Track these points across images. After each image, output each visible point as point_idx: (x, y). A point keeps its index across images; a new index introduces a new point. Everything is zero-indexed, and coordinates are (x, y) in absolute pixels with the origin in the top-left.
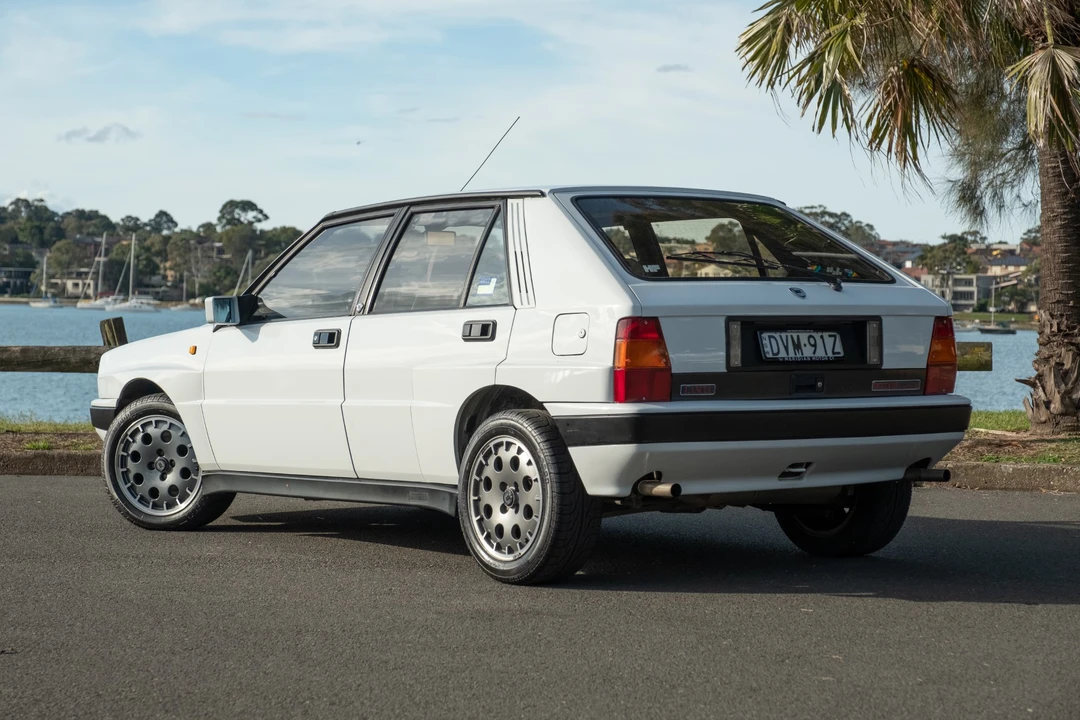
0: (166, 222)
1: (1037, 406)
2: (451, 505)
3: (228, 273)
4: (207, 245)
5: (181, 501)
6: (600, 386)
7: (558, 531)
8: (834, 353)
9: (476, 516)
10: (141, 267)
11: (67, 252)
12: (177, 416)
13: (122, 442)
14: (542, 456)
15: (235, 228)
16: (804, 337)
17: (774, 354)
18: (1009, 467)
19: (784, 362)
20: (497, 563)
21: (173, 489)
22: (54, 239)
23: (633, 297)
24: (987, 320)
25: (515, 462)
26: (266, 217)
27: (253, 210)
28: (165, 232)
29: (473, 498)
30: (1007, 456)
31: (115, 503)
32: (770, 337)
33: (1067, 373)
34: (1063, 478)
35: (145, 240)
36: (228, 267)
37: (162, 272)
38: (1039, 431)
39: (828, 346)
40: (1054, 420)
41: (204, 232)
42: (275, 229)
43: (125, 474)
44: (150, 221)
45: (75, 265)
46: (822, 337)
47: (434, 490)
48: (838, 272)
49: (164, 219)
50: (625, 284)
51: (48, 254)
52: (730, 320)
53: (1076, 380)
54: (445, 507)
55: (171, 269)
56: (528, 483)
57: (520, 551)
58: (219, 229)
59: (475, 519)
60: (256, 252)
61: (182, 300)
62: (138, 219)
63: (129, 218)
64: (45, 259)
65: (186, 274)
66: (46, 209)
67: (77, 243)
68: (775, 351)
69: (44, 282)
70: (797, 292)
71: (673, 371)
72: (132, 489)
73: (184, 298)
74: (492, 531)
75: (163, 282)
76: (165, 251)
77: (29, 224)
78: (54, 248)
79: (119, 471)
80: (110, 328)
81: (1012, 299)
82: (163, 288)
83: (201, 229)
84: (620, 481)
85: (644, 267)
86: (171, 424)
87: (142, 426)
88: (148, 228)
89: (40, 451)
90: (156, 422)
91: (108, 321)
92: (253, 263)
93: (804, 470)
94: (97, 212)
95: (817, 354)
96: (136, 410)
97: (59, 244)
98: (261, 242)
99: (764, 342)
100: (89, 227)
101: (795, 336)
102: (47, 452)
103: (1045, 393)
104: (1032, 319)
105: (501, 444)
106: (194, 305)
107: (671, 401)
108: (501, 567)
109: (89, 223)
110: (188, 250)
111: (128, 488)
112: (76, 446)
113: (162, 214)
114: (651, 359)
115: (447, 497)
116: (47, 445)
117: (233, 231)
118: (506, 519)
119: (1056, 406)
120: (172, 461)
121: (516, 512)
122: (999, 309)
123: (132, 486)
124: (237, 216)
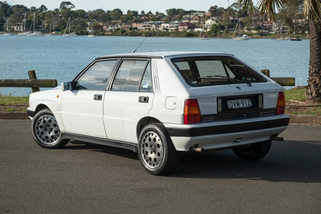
0: (44, 8)
1: (309, 94)
2: (136, 150)
3: (63, 24)
4: (56, 15)
5: (55, 140)
6: (180, 119)
7: (168, 161)
8: (249, 105)
9: (143, 154)
10: (37, 22)
11: (14, 18)
12: (53, 115)
13: (37, 123)
14: (163, 139)
15: (65, 10)
16: (240, 101)
17: (231, 107)
18: (300, 116)
19: (234, 109)
20: (150, 169)
21: (52, 137)
22: (10, 14)
23: (189, 93)
24: (293, 36)
25: (155, 139)
26: (74, 7)
27: (70, 4)
28: (44, 11)
29: (142, 149)
30: (299, 112)
31: (35, 140)
32: (230, 102)
33: (317, 84)
34: (316, 119)
35: (38, 14)
36: (63, 22)
37: (43, 24)
38: (309, 102)
39: (247, 104)
40: (313, 99)
41: (56, 11)
42: (77, 10)
43: (38, 132)
44: (39, 8)
45: (17, 22)
46: (245, 101)
47: (130, 145)
48: (250, 79)
49: (43, 7)
50: (187, 88)
51: (8, 19)
52: (218, 98)
53: (320, 87)
54: (134, 150)
55: (46, 23)
56: (158, 146)
57: (156, 166)
58: (60, 10)
59: (143, 155)
60: (71, 17)
61: (49, 32)
62: (35, 8)
63: (33, 7)
64: (8, 20)
65: (50, 24)
66: (7, 4)
67: (17, 15)
68: (232, 106)
69: (7, 27)
70: (238, 88)
71: (201, 114)
72: (40, 136)
73: (50, 32)
74: (148, 159)
75: (43, 27)
76: (44, 17)
77: (2, 9)
78: (10, 17)
79: (36, 131)
80: (31, 73)
81: (300, 29)
82: (44, 29)
83: (55, 11)
84: (186, 147)
85: (193, 82)
86: (51, 118)
87: (43, 118)
88: (39, 10)
89: (11, 112)
90: (47, 117)
91: (30, 71)
92: (71, 21)
93: (240, 140)
94: (23, 5)
95: (244, 106)
96: (41, 113)
97: (11, 16)
98: (73, 14)
99: (228, 103)
100: (20, 10)
101: (237, 101)
102: (13, 112)
103: (311, 90)
104: (306, 35)
105: (150, 134)
106: (53, 34)
107: (201, 123)
108: (151, 170)
109: (21, 9)
110: (51, 17)
111: (39, 136)
112: (22, 110)
113: (43, 6)
114: (195, 111)
115: (135, 147)
116: (13, 109)
117: (64, 11)
118: (152, 156)
119: (314, 94)
120: (52, 128)
121: (155, 154)
122: (296, 33)
123: (40, 135)
124: (65, 6)
